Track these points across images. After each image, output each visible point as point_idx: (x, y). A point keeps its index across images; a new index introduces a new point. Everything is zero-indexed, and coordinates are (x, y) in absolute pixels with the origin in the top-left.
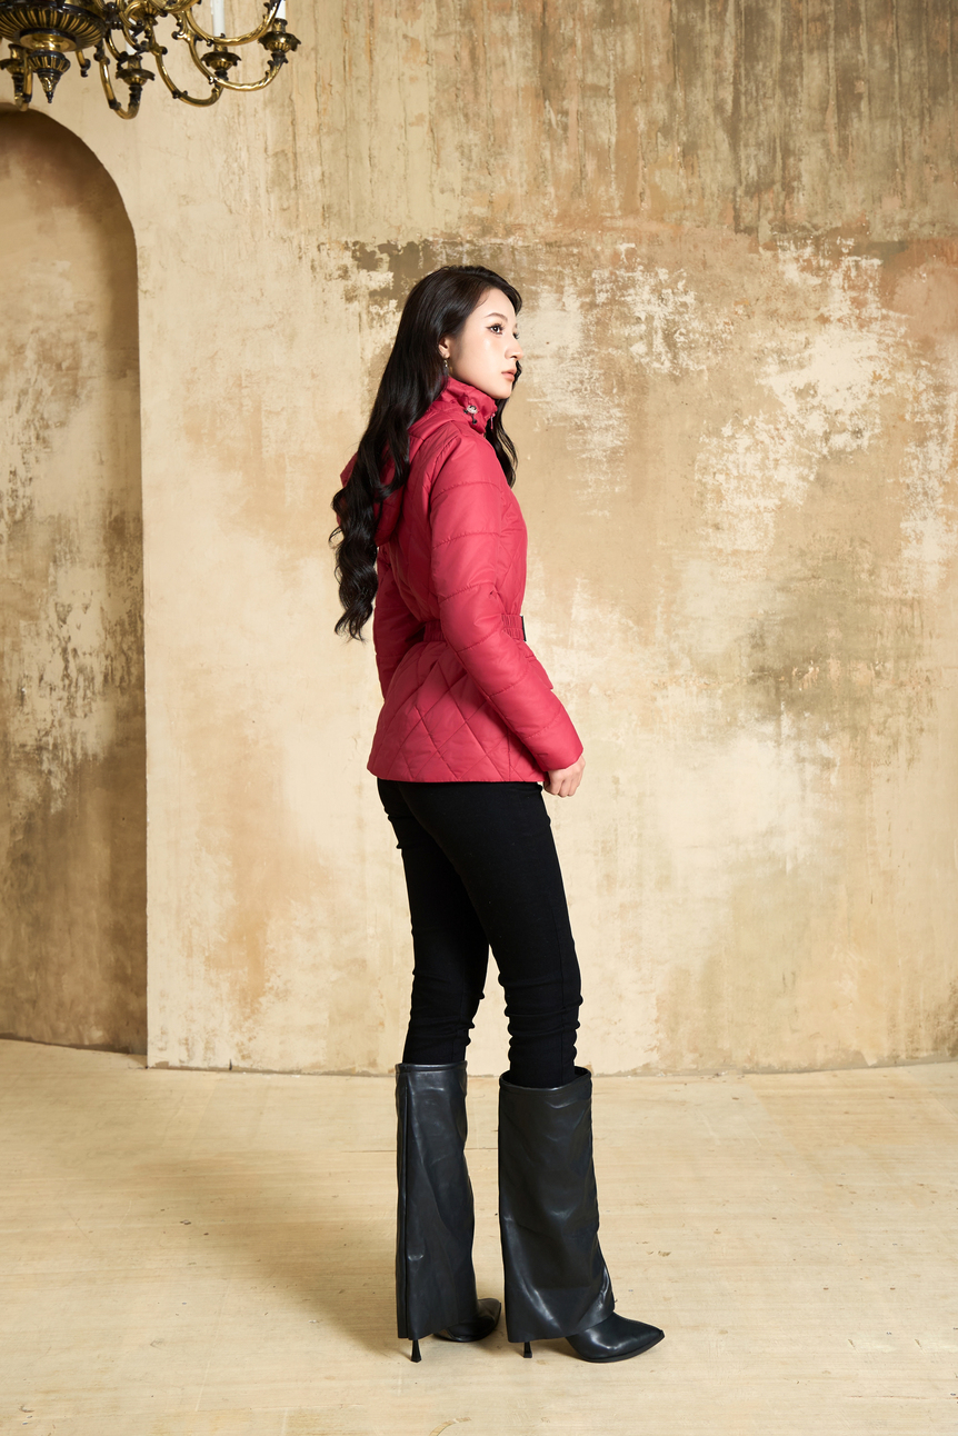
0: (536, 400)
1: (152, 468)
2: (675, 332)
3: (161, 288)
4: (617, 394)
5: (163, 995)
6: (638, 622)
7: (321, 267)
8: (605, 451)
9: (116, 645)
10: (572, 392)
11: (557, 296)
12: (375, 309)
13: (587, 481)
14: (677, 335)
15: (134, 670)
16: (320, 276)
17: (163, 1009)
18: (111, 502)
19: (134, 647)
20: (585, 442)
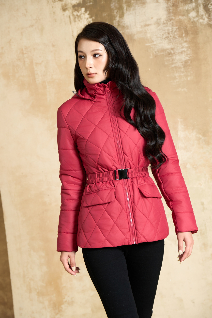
0: (149, 44)
2: (209, 4)
4: (185, 36)
5: (21, 309)
6: (204, 135)
8: (182, 62)
10: (165, 38)
12: (75, 13)
13: (175, 77)
14: (210, 5)
20: (173, 60)
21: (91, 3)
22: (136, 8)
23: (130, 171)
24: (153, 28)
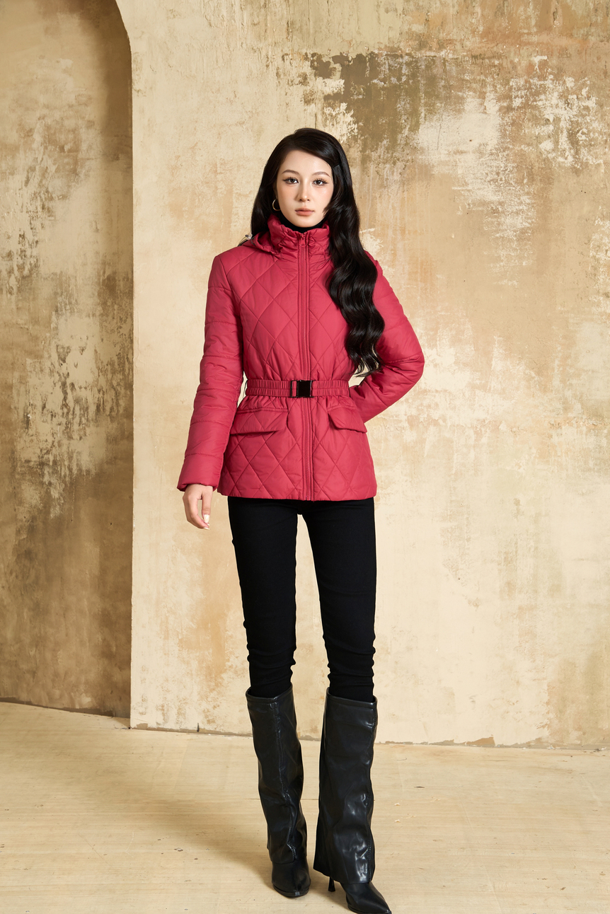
0: (459, 188)
1: (142, 238)
2: (578, 132)
3: (151, 88)
4: (527, 184)
5: (144, 669)
6: (539, 373)
7: (285, 74)
8: (515, 231)
9: (107, 381)
10: (489, 182)
11: (479, 101)
12: (328, 111)
13: (499, 257)
14: (579, 134)
15: (122, 402)
16: (284, 81)
17: (143, 680)
18: (104, 263)
19: (122, 384)
20: (499, 224)
21: (361, 97)
22: (444, 117)
23: (315, 385)
24: (470, 159)
